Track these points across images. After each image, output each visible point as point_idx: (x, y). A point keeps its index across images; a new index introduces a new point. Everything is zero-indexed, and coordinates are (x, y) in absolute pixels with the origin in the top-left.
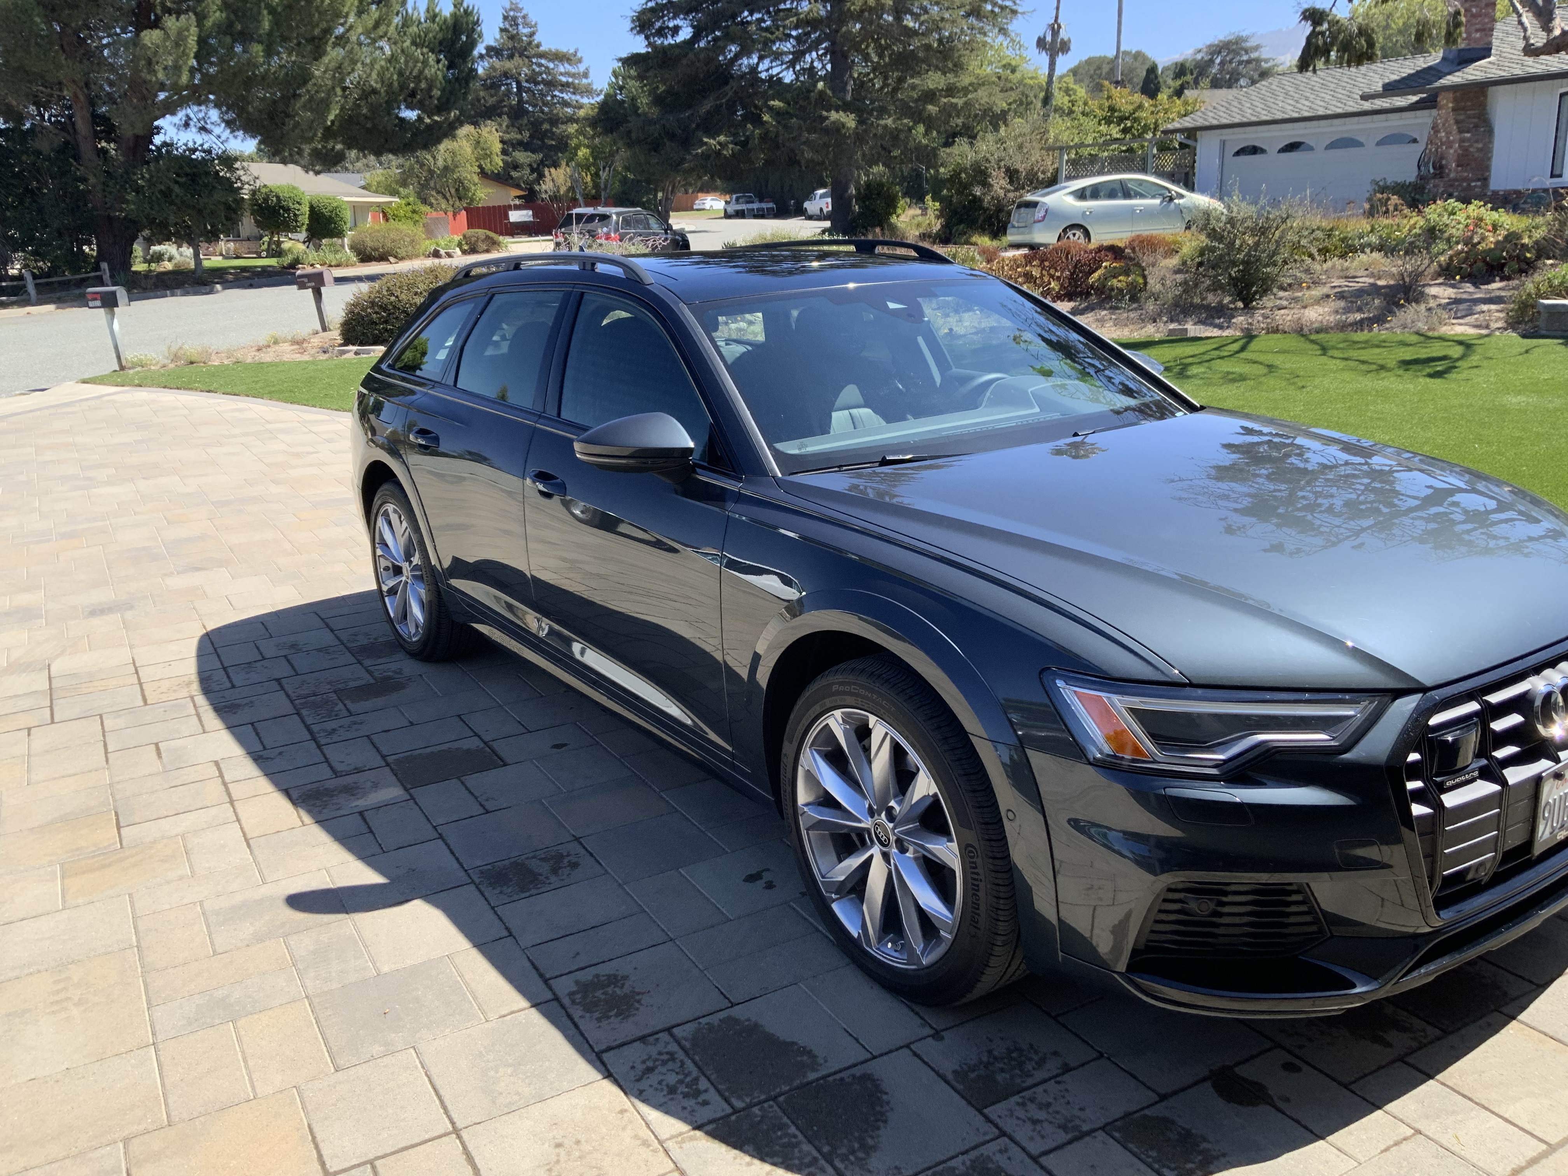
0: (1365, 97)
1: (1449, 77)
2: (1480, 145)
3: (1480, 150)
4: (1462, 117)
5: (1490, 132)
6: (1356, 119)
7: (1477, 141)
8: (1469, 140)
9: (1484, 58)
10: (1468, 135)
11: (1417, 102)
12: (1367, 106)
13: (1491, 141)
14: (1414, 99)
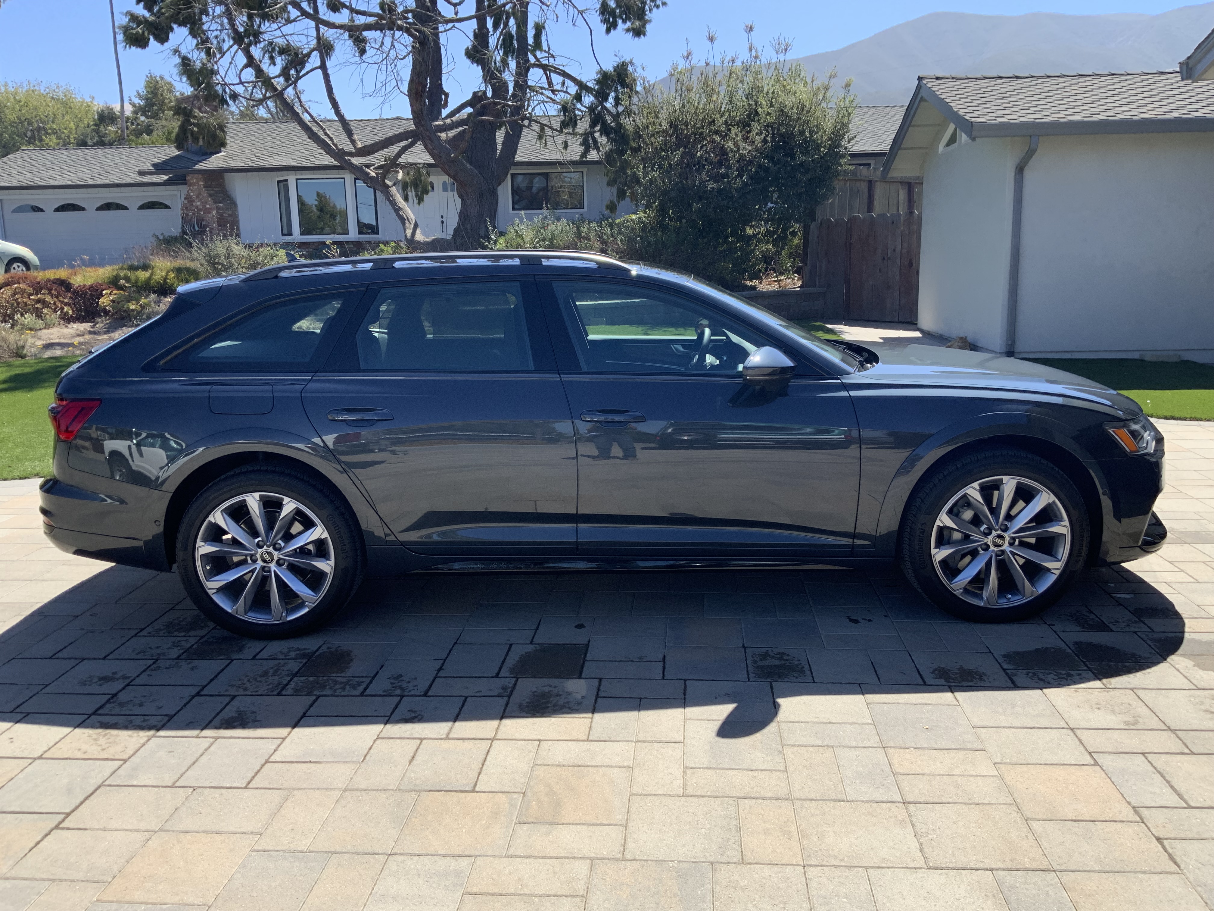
0: (141, 173)
1: (201, 164)
2: (230, 213)
3: (230, 215)
4: (212, 192)
5: (234, 204)
6: (107, 189)
7: (227, 209)
8: (222, 208)
9: (218, 153)
10: (221, 205)
11: (168, 180)
12: (145, 179)
13: (236, 210)
14: (165, 177)
